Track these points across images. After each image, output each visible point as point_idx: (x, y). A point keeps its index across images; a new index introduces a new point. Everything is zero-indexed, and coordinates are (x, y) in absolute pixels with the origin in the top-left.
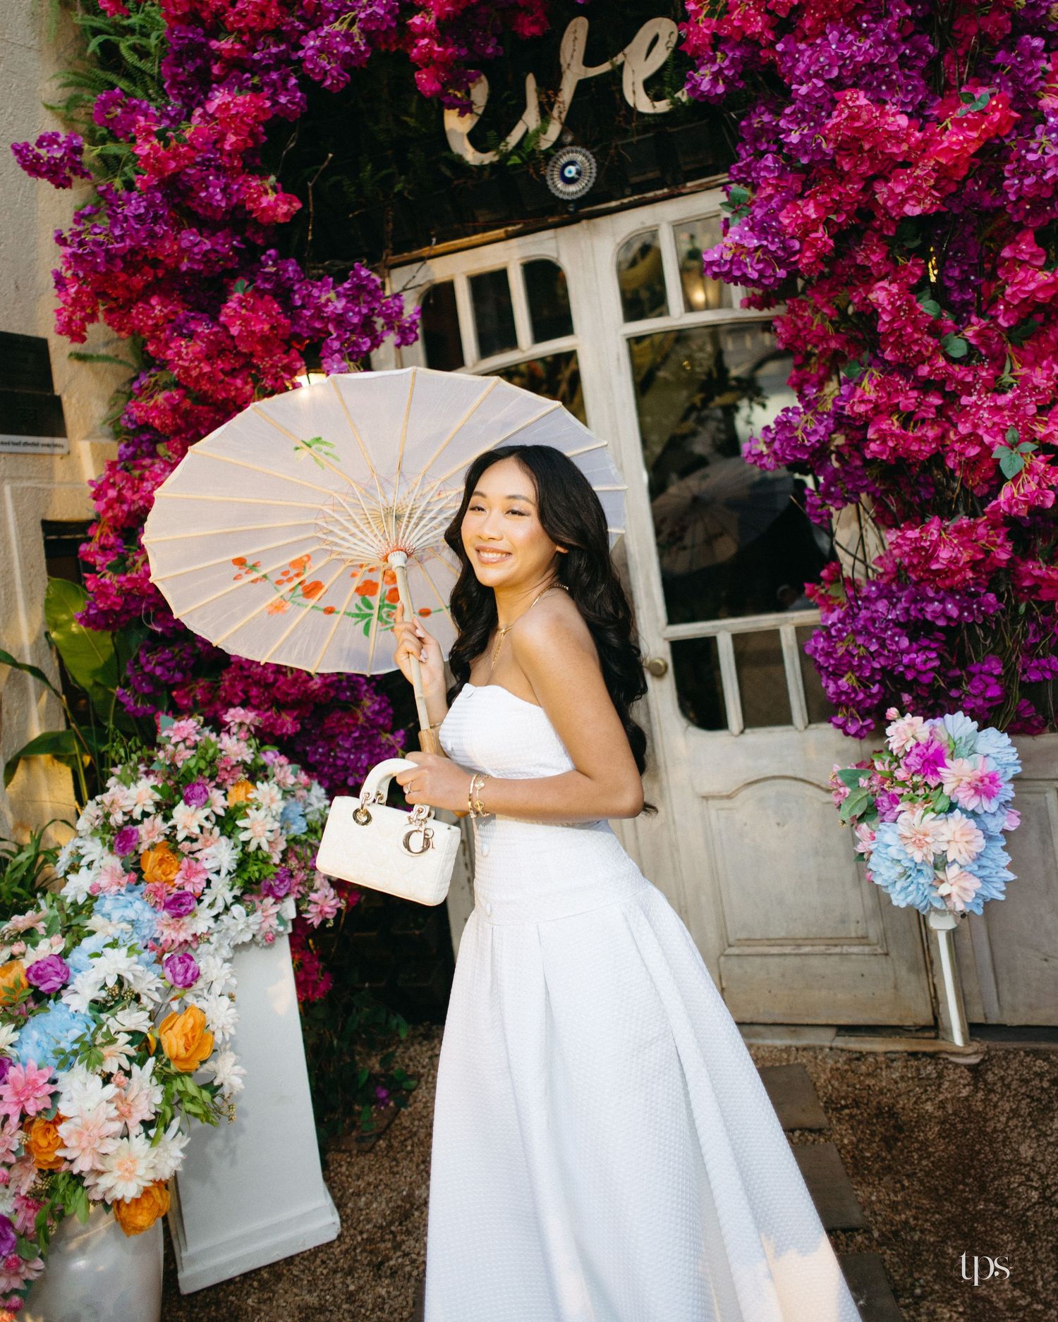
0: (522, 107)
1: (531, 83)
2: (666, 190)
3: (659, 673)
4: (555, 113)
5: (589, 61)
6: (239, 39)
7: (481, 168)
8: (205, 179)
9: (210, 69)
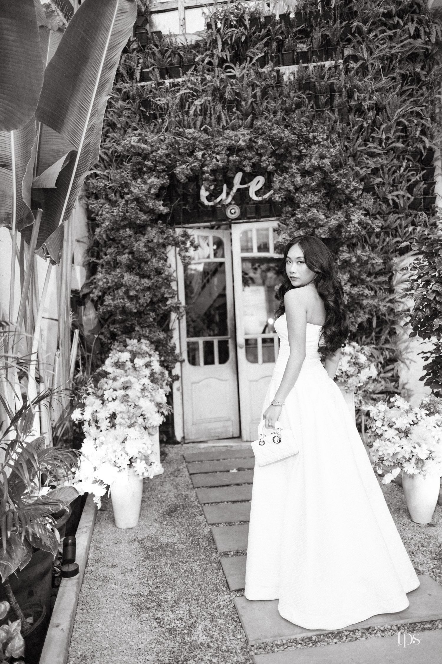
2: (256, 220)
3: (241, 348)
6: (152, 163)
8: (147, 200)
9: (142, 169)
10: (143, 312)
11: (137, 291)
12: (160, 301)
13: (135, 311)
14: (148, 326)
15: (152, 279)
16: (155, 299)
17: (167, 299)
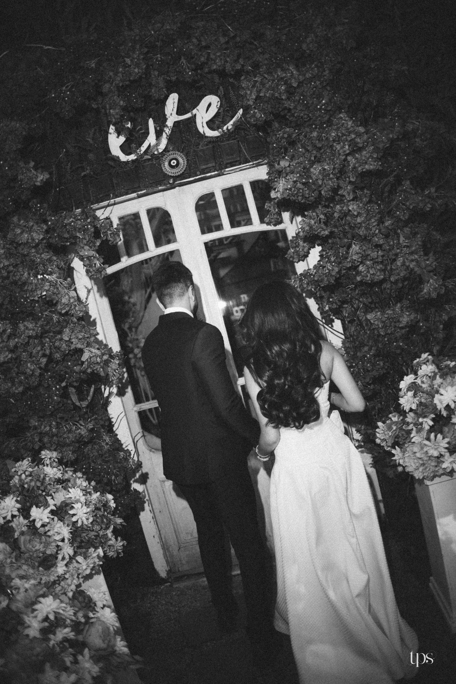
0: (147, 133)
1: (151, 122)
2: (216, 173)
4: (164, 135)
5: (179, 113)
7: (127, 163)
10: (40, 385)
11: (11, 351)
12: (66, 357)
13: (21, 389)
14: (52, 415)
15: (39, 319)
16: (57, 356)
17: (80, 352)
